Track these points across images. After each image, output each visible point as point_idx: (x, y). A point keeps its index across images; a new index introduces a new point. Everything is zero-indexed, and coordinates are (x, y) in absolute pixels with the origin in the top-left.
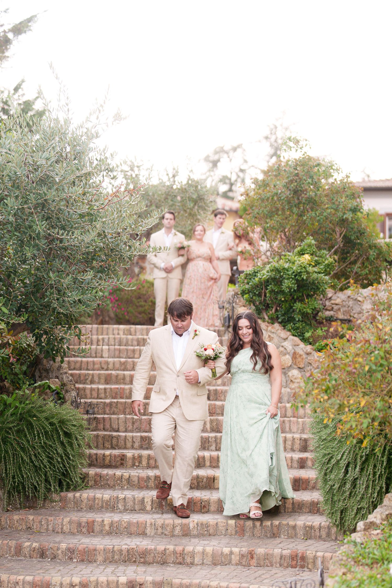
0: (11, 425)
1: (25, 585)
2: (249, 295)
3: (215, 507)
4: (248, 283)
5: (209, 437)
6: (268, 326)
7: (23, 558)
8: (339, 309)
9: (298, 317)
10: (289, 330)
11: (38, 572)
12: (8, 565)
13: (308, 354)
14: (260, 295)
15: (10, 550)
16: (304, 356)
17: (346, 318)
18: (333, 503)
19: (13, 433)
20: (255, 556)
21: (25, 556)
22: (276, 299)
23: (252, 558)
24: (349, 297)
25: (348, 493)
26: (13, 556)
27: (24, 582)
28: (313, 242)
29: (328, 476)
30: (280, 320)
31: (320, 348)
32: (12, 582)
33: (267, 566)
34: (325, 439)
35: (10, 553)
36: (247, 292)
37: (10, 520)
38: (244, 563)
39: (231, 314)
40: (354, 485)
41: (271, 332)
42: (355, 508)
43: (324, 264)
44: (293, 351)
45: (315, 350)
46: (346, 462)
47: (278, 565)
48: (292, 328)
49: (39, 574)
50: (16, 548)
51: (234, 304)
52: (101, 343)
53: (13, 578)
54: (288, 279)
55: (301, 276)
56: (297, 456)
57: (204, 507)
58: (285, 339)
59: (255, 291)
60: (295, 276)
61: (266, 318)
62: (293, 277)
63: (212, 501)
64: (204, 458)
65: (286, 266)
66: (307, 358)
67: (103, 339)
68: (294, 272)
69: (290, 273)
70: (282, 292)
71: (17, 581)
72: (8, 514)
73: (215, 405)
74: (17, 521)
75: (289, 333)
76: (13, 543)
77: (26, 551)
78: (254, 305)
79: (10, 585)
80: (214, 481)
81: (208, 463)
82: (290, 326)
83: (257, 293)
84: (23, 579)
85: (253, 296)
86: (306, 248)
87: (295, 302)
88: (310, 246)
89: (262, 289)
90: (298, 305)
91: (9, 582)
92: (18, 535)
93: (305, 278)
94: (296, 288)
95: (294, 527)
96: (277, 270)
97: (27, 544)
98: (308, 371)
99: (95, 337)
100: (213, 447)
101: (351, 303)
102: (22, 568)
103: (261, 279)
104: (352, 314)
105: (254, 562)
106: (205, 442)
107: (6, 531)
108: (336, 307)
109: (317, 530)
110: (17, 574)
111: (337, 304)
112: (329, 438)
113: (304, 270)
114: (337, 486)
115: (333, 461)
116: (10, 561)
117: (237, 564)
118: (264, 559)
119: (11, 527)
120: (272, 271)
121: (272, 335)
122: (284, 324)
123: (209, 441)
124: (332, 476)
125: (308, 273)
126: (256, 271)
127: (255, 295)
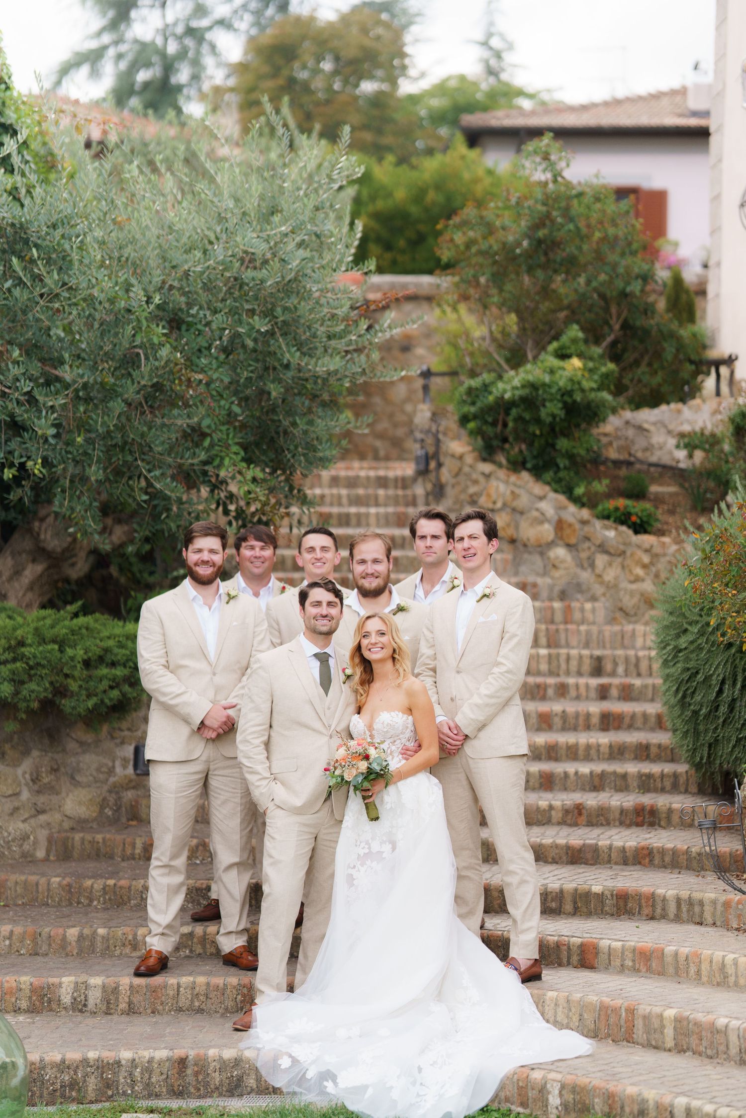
2: (476, 423)
4: (472, 404)
6: (507, 476)
8: (610, 443)
9: (562, 462)
10: (548, 483)
13: (584, 522)
14: (494, 424)
16: (577, 526)
17: (622, 458)
18: (697, 734)
20: (584, 811)
22: (525, 431)
23: (580, 814)
24: (627, 423)
25: (721, 720)
28: (580, 335)
29: (688, 699)
30: (529, 465)
31: (606, 513)
33: (602, 825)
34: (686, 648)
36: (471, 417)
38: (569, 822)
40: (731, 709)
41: (515, 485)
42: (734, 739)
43: (599, 372)
44: (556, 518)
45: (598, 517)
46: (721, 678)
47: (617, 823)
48: (553, 480)
51: (441, 436)
54: (551, 400)
55: (571, 396)
56: (594, 682)
58: (541, 498)
59: (486, 417)
60: (563, 395)
61: (504, 461)
62: (559, 397)
65: (547, 379)
66: (582, 529)
68: (560, 389)
69: (553, 390)
70: (538, 421)
75: (547, 488)
78: (483, 439)
82: (549, 475)
83: (490, 420)
85: (482, 425)
86: (568, 344)
87: (556, 437)
88: (574, 341)
89: (500, 414)
90: (563, 444)
93: (579, 399)
94: (563, 416)
95: (624, 776)
96: (533, 386)
98: (583, 550)
101: (631, 433)
103: (497, 397)
104: (633, 452)
105: (583, 819)
108: (604, 440)
109: (659, 780)
111: (606, 435)
112: (692, 647)
113: (577, 386)
114: (703, 711)
115: (700, 677)
117: (559, 824)
118: (598, 816)
120: (523, 386)
121: (517, 491)
122: (537, 472)
124: (698, 698)
125: (583, 391)
126: (487, 384)
127: (486, 422)
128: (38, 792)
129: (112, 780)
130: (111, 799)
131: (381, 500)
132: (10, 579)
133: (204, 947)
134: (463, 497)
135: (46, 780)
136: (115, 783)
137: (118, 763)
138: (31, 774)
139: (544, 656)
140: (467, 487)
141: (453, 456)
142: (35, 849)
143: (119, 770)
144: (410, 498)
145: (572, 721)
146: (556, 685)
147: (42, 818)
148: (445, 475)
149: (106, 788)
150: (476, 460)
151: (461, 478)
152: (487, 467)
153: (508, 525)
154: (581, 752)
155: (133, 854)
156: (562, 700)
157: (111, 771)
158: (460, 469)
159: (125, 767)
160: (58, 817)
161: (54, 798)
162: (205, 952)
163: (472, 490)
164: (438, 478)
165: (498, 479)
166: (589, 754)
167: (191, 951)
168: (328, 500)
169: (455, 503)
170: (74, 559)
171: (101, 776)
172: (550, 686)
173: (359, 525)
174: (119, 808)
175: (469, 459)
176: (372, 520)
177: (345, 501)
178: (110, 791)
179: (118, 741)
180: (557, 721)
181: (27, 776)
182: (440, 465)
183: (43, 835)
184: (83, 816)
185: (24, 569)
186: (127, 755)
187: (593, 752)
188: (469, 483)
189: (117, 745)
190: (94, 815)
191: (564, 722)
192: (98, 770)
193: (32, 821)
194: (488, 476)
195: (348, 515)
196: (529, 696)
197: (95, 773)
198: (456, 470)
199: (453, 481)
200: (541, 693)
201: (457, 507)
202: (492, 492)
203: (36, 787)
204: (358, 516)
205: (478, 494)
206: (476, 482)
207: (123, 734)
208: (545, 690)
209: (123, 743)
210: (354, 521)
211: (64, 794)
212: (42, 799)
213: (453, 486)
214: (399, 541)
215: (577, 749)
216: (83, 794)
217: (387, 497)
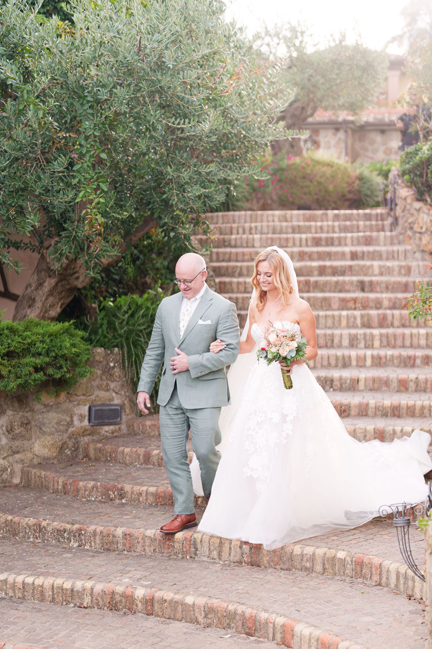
0: (142, 328)
1: (149, 496)
2: (410, 176)
3: (356, 411)
4: (408, 163)
5: (357, 334)
6: (429, 210)
7: (152, 466)
11: (163, 482)
12: (135, 475)
14: (421, 176)
15: (139, 458)
19: (144, 336)
21: (154, 465)
26: (142, 464)
27: (147, 493)
32: (135, 493)
35: (139, 461)
36: (407, 172)
37: (142, 425)
39: (393, 197)
49: (163, 484)
50: (144, 456)
51: (396, 186)
52: (253, 231)
53: (137, 488)
57: (344, 411)
59: (416, 171)
61: (429, 200)
63: (352, 405)
64: (350, 357)
67: (256, 227)
71: (141, 492)
72: (141, 420)
73: (368, 298)
74: (149, 427)
76: (141, 451)
77: (155, 460)
78: (416, 187)
79: (133, 496)
80: (358, 382)
81: (354, 363)
83: (418, 173)
84: (147, 490)
85: (414, 176)
89: (424, 169)
91: (132, 493)
92: (149, 442)
97: (156, 452)
99: (247, 225)
100: (362, 345)
102: (148, 478)
103: (421, 157)
106: (353, 340)
107: (138, 437)
110: (142, 484)
116: (138, 470)
119: (144, 433)
123: (357, 339)
126: (417, 149)
127: (416, 175)
128: (13, 439)
129: (71, 430)
130: (70, 444)
131: (361, 228)
132: (37, 289)
133: (14, 592)
134: (407, 224)
135: (17, 431)
136: (73, 432)
137: (75, 419)
138: (7, 427)
139: (423, 335)
140: (408, 218)
141: (401, 198)
142: (12, 478)
143: (76, 422)
144: (380, 227)
145: (423, 385)
146: (422, 356)
147: (17, 456)
148: (398, 211)
149: (66, 436)
150: (413, 200)
151: (406, 212)
152: (418, 205)
153: (429, 243)
154: (417, 411)
155: (57, 488)
156: (427, 367)
157: (71, 423)
158: (405, 207)
159: (81, 421)
160: (29, 455)
161: (25, 442)
162: (15, 595)
163: (410, 220)
164: (395, 214)
165: (424, 212)
166: (423, 413)
167: (6, 594)
168: (325, 229)
169: (402, 229)
170: (77, 275)
171: (61, 428)
172: (418, 357)
173: (340, 245)
174: (77, 448)
175: (409, 201)
176: (349, 241)
177: (337, 229)
178: (70, 438)
179: (76, 403)
180: (412, 385)
181: (4, 428)
182: (396, 205)
183: (18, 467)
184: (46, 456)
185: (44, 282)
186: (83, 412)
187: (426, 411)
188: (409, 216)
189: (75, 406)
190: (55, 454)
191: (417, 386)
192: (58, 423)
193: (10, 458)
194: (418, 210)
195: (332, 239)
196: (403, 365)
197: (55, 426)
198: (403, 207)
199: (402, 214)
200: (412, 362)
201: (403, 231)
202: (420, 220)
203: (10, 436)
204: (339, 239)
205: (413, 223)
206: (412, 215)
207: (79, 398)
208: (415, 360)
209: (78, 404)
210: (336, 242)
211: (33, 440)
212: (17, 443)
213: (402, 218)
214: (360, 255)
215: (415, 409)
216: (48, 440)
217: (365, 226)
